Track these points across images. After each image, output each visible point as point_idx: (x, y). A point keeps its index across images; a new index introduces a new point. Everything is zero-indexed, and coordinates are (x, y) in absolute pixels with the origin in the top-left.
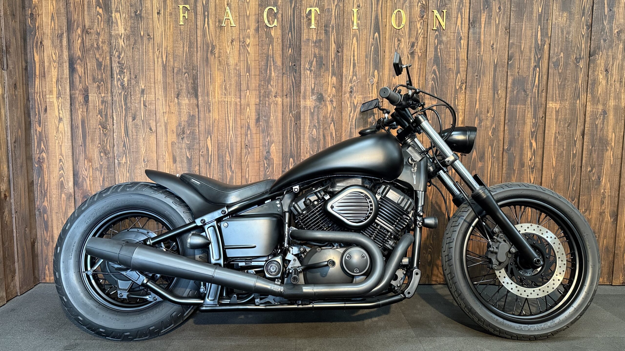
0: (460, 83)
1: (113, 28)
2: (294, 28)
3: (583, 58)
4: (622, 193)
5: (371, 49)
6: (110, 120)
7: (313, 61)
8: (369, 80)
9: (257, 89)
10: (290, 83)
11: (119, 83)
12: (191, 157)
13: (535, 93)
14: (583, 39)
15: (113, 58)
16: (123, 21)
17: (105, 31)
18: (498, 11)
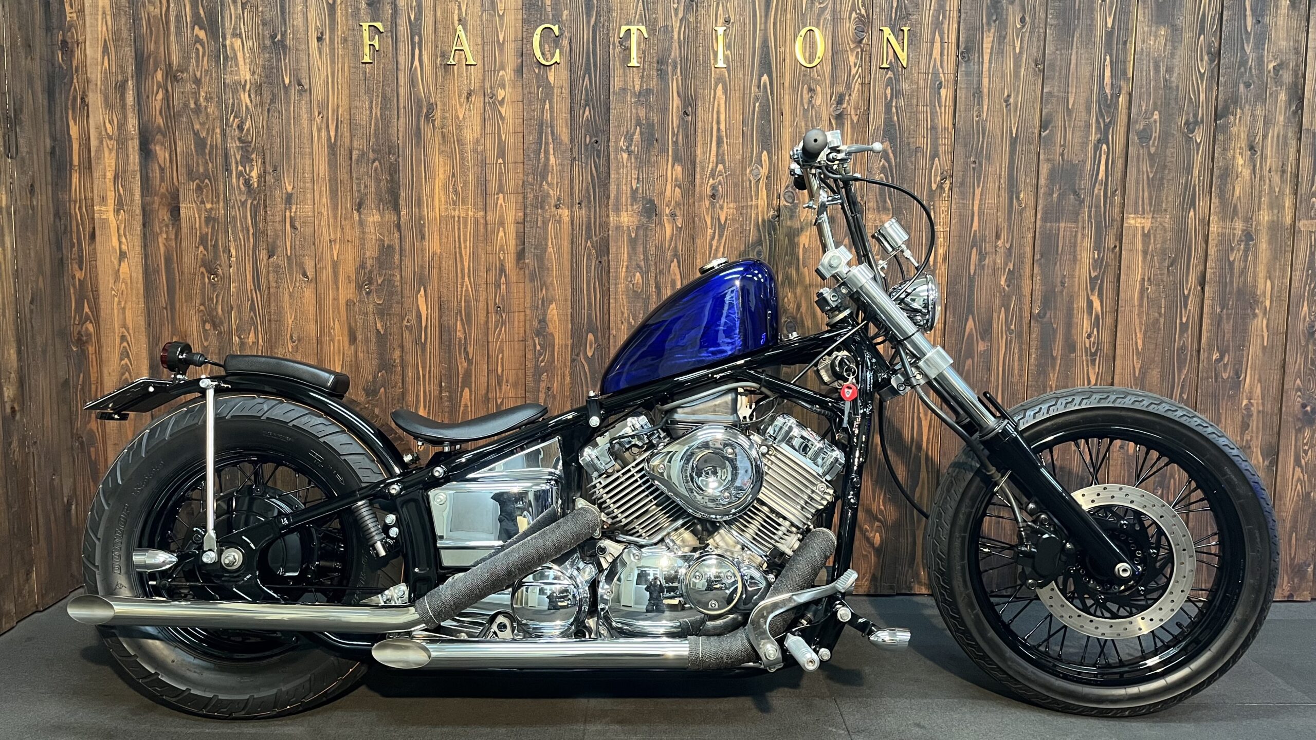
0: (939, 178)
1: (228, 70)
2: (595, 66)
3: (1202, 121)
4: (1287, 407)
5: (754, 107)
6: (223, 257)
7: (634, 134)
8: (751, 172)
9: (520, 190)
10: (587, 178)
11: (242, 181)
12: (385, 330)
13: (1098, 196)
14: (1202, 83)
15: (228, 131)
16: (247, 55)
17: (211, 75)
18: (1019, 26)
